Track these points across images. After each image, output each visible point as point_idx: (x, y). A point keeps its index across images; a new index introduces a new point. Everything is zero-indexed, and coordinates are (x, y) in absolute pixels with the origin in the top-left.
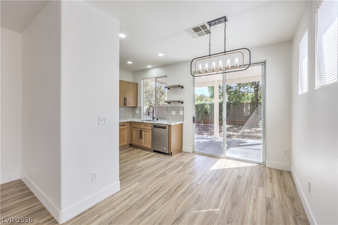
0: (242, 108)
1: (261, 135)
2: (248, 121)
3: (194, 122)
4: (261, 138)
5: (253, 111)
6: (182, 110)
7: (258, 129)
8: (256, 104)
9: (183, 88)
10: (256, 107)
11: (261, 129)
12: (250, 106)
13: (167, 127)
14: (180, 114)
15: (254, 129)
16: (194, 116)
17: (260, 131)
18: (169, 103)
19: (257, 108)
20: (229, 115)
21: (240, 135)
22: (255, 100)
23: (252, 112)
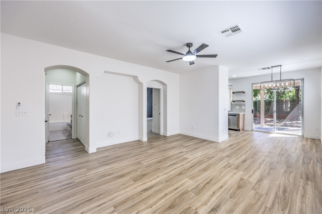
0: (282, 105)
1: (300, 125)
2: (289, 115)
3: (252, 113)
4: (300, 127)
5: (294, 108)
6: (244, 106)
7: (299, 122)
8: (297, 101)
9: (244, 93)
10: (296, 104)
11: (300, 122)
12: (290, 103)
13: (237, 115)
14: (242, 108)
15: (295, 121)
16: (253, 109)
17: (300, 123)
18: (234, 102)
19: (298, 104)
20: (270, 110)
21: (282, 125)
22: (296, 99)
23: (292, 108)
